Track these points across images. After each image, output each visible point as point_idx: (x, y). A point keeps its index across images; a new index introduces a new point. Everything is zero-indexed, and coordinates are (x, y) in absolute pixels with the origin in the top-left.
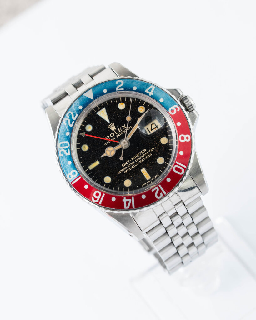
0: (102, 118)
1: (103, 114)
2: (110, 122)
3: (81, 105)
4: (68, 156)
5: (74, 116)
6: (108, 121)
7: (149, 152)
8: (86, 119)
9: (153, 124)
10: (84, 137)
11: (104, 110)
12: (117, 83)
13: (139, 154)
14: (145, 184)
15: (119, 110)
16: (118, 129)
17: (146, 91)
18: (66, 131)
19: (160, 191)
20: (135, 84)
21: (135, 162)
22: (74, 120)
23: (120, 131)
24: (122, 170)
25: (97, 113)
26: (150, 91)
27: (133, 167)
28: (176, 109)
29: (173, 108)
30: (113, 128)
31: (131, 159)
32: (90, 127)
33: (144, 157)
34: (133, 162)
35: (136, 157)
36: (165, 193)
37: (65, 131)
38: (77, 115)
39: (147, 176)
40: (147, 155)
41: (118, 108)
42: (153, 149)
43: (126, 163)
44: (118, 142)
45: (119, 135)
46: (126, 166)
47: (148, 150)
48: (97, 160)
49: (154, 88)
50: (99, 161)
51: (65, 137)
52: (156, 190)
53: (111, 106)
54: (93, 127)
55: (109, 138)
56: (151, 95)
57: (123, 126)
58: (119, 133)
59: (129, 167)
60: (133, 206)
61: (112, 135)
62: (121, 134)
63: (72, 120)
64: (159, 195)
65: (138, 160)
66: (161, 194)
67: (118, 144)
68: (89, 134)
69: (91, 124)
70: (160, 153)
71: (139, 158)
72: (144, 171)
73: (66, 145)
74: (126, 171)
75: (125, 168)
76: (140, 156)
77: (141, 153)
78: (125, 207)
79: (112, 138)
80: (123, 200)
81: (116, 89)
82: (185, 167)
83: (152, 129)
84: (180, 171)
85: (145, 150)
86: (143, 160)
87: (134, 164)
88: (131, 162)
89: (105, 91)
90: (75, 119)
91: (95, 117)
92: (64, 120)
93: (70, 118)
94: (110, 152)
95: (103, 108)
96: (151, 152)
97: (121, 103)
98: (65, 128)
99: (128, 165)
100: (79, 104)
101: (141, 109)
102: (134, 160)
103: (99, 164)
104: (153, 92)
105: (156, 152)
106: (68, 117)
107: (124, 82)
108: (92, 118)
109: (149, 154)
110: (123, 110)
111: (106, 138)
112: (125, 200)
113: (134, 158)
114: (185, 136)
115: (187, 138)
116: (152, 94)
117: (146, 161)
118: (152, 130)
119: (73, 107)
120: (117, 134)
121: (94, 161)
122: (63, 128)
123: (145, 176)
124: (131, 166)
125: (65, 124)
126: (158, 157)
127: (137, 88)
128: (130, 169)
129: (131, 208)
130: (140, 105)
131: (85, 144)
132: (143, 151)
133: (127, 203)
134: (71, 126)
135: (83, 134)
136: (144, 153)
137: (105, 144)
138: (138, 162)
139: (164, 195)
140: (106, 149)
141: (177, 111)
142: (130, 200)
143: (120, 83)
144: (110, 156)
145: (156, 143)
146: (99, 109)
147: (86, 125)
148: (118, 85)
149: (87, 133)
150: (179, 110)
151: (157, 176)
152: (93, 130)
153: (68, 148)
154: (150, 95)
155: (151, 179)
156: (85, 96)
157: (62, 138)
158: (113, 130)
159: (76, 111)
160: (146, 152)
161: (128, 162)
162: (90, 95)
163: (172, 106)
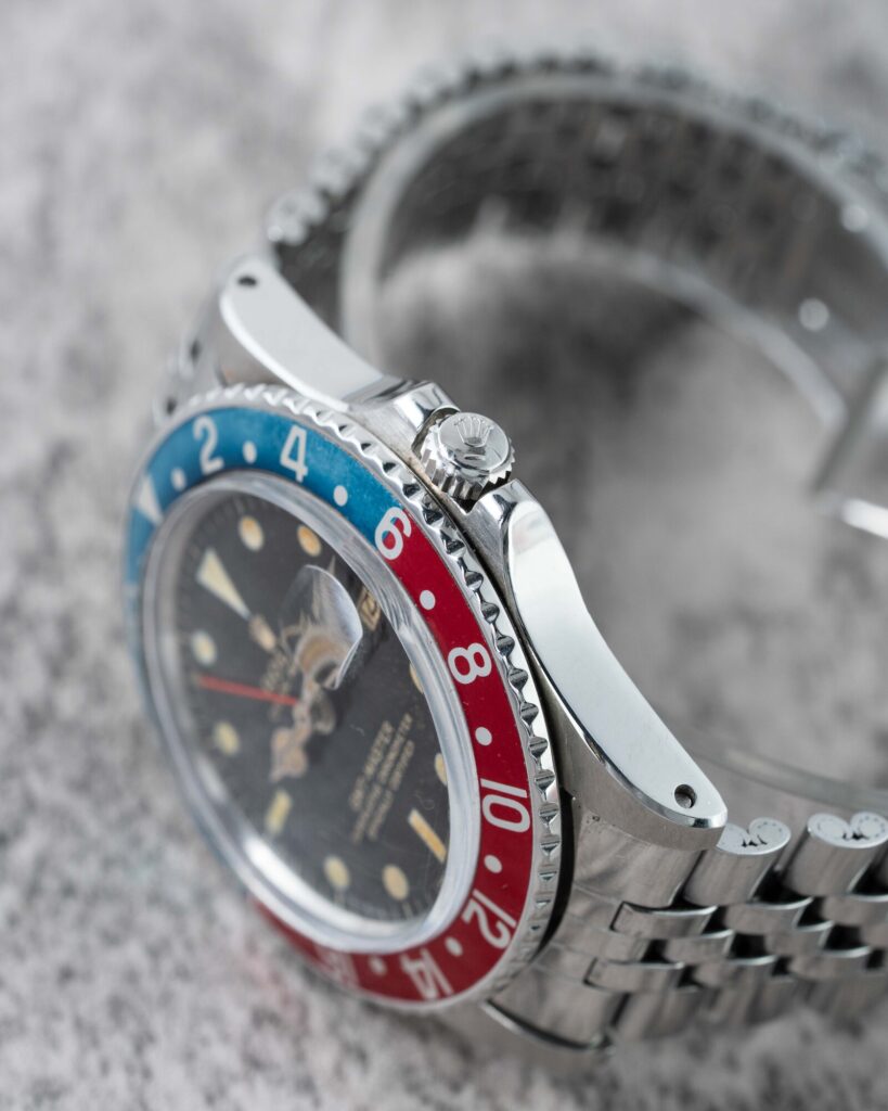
1: (216, 578)
2: (249, 612)
6: (242, 609)
7: (402, 734)
11: (212, 559)
13: (378, 747)
15: (251, 551)
17: (285, 461)
19: (493, 919)
20: (248, 431)
21: (379, 784)
24: (359, 826)
25: (200, 579)
26: (294, 455)
27: (381, 809)
28: (398, 523)
29: (385, 525)
30: (266, 639)
31: (365, 775)
32: (205, 645)
33: (398, 759)
34: (377, 789)
36: (512, 922)
40: (401, 750)
41: (245, 545)
42: (408, 719)
43: (359, 794)
46: (364, 805)
47: (395, 726)
48: (278, 791)
49: (303, 436)
50: (281, 791)
52: (476, 916)
54: (213, 640)
56: (305, 478)
60: (447, 988)
61: (274, 672)
64: (497, 934)
65: (384, 774)
66: (500, 926)
69: (205, 630)
71: (387, 767)
72: (418, 822)
74: (372, 829)
76: (384, 755)
77: (382, 741)
80: (407, 968)
81: (202, 471)
82: (522, 793)
84: (514, 816)
85: (387, 728)
86: (398, 776)
87: (381, 797)
88: (370, 787)
89: (178, 478)
96: (409, 735)
97: (246, 520)
99: (365, 799)
101: (306, 539)
102: (375, 777)
104: (307, 462)
105: (420, 731)
109: (405, 744)
110: (262, 551)
114: (469, 653)
115: (479, 659)
116: (305, 471)
123: (429, 844)
124: (378, 804)
126: (434, 755)
127: (258, 451)
128: (379, 819)
129: (442, 995)
131: (222, 720)
132: (386, 734)
133: (422, 975)
135: (198, 680)
136: (392, 742)
138: (389, 783)
139: (512, 931)
141: (404, 536)
142: (424, 966)
143: (206, 433)
144: (297, 773)
145: (404, 691)
147: (190, 639)
148: (203, 443)
149: (206, 671)
150: (408, 531)
152: (217, 654)
154: (300, 478)
158: (270, 648)
160: (393, 736)
163: (382, 514)
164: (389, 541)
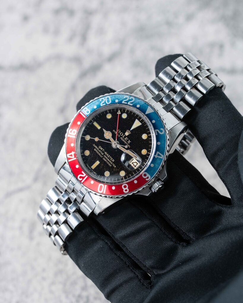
0: (133, 124)
1: (137, 124)
2: (131, 130)
3: (140, 106)
4: (100, 105)
5: (131, 103)
6: (132, 129)
7: (112, 164)
8: (131, 112)
9: (137, 163)
10: (118, 113)
11: (140, 124)
12: (162, 129)
13: (110, 157)
14: (88, 166)
15: (142, 135)
16: (127, 138)
17: (158, 153)
18: (118, 100)
19: (83, 178)
20: (162, 143)
21: (104, 155)
22: (127, 103)
23: (125, 139)
24: (96, 147)
25: (137, 120)
26: (159, 155)
27: (99, 154)
28: (148, 178)
29: (148, 175)
30: (127, 134)
31: (105, 152)
32: (125, 116)
33: (108, 161)
34: (103, 154)
35: (107, 155)
37: (119, 98)
38: (132, 105)
39: (94, 166)
40: (110, 163)
41: (143, 134)
42: (115, 167)
43: (102, 149)
44: (116, 139)
45: (122, 139)
46: (100, 149)
47: (114, 163)
48: (101, 127)
49: (161, 158)
50: (101, 128)
51: (114, 99)
52: (83, 174)
53: (144, 129)
54: (126, 119)
55: (119, 132)
57: (129, 140)
58: (124, 139)
59: (99, 152)
60: (70, 161)
61: (122, 134)
62: (123, 140)
63: (127, 102)
64: (80, 177)
65: (105, 157)
66: (81, 179)
67: (115, 140)
68: (119, 117)
69: (127, 117)
70: (112, 172)
71: (107, 158)
72: (98, 163)
73: (108, 101)
74: (96, 150)
75: (98, 149)
76: (109, 158)
77: (111, 158)
78: (68, 155)
79: (119, 134)
80: (73, 152)
81: (156, 129)
82: (104, 193)
83: (134, 163)
84: (101, 190)
85: (113, 161)
86: (106, 160)
87: (101, 155)
88: (103, 152)
89: (154, 121)
90: (129, 103)
91: (133, 118)
92: (127, 96)
93: (129, 100)
94: (108, 135)
95: (141, 123)
96: (112, 166)
97: (147, 136)
98: (121, 98)
99: (101, 150)
100: (141, 104)
101: (145, 151)
102: (105, 154)
103: (98, 129)
104: (157, 158)
105: (113, 169)
106: (130, 99)
107: (163, 134)
108: (132, 117)
109: (111, 164)
110: (142, 138)
111: (119, 130)
112: (73, 153)
113: (107, 154)
114: (127, 188)
115: (126, 190)
116: (156, 157)
117: (105, 163)
118: (132, 163)
119: (138, 101)
120: (122, 138)
121: (100, 125)
122: (121, 97)
123: (94, 165)
124: (100, 153)
125: (125, 97)
126: (109, 171)
127: (159, 145)
128: (97, 152)
129: (68, 159)
130: (147, 151)
131: (112, 116)
132: (112, 160)
133: (71, 155)
134: (123, 102)
135: (119, 113)
136: (111, 161)
137: (114, 131)
138: (104, 157)
139: (81, 181)
140: (109, 132)
141: (146, 179)
142: (73, 157)
143: (162, 131)
144: (105, 136)
145: (120, 168)
146: (140, 120)
147: (126, 113)
148: (160, 130)
149: (121, 115)
150: (147, 180)
151: (95, 173)
152: (124, 119)
153: (106, 104)
154: (155, 156)
155: (92, 169)
156: (148, 107)
157: (113, 98)
158: (125, 134)
159: (135, 104)
160: (112, 162)
161: (103, 150)
162: (149, 111)
163: (149, 174)
164: (145, 175)
